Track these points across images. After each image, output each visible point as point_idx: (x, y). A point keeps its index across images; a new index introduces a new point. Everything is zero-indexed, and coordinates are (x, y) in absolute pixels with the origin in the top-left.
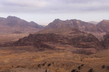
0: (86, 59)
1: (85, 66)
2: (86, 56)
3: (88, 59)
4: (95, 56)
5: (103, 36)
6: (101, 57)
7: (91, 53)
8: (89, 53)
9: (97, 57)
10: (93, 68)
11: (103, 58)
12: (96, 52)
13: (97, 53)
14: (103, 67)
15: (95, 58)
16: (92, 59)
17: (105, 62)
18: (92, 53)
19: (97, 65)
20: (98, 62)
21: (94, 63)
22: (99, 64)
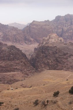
0: (6, 92)
1: (4, 104)
2: (6, 86)
3: (10, 91)
4: (21, 86)
5: (33, 50)
6: (31, 87)
7: (15, 79)
8: (11, 81)
9: (25, 87)
10: (19, 107)
11: (34, 88)
12: (23, 78)
13: (25, 79)
14: (36, 103)
15: (22, 89)
16: (17, 91)
17: (37, 94)
18: (17, 81)
19: (25, 101)
20: (27, 96)
21: (20, 97)
22: (29, 98)
